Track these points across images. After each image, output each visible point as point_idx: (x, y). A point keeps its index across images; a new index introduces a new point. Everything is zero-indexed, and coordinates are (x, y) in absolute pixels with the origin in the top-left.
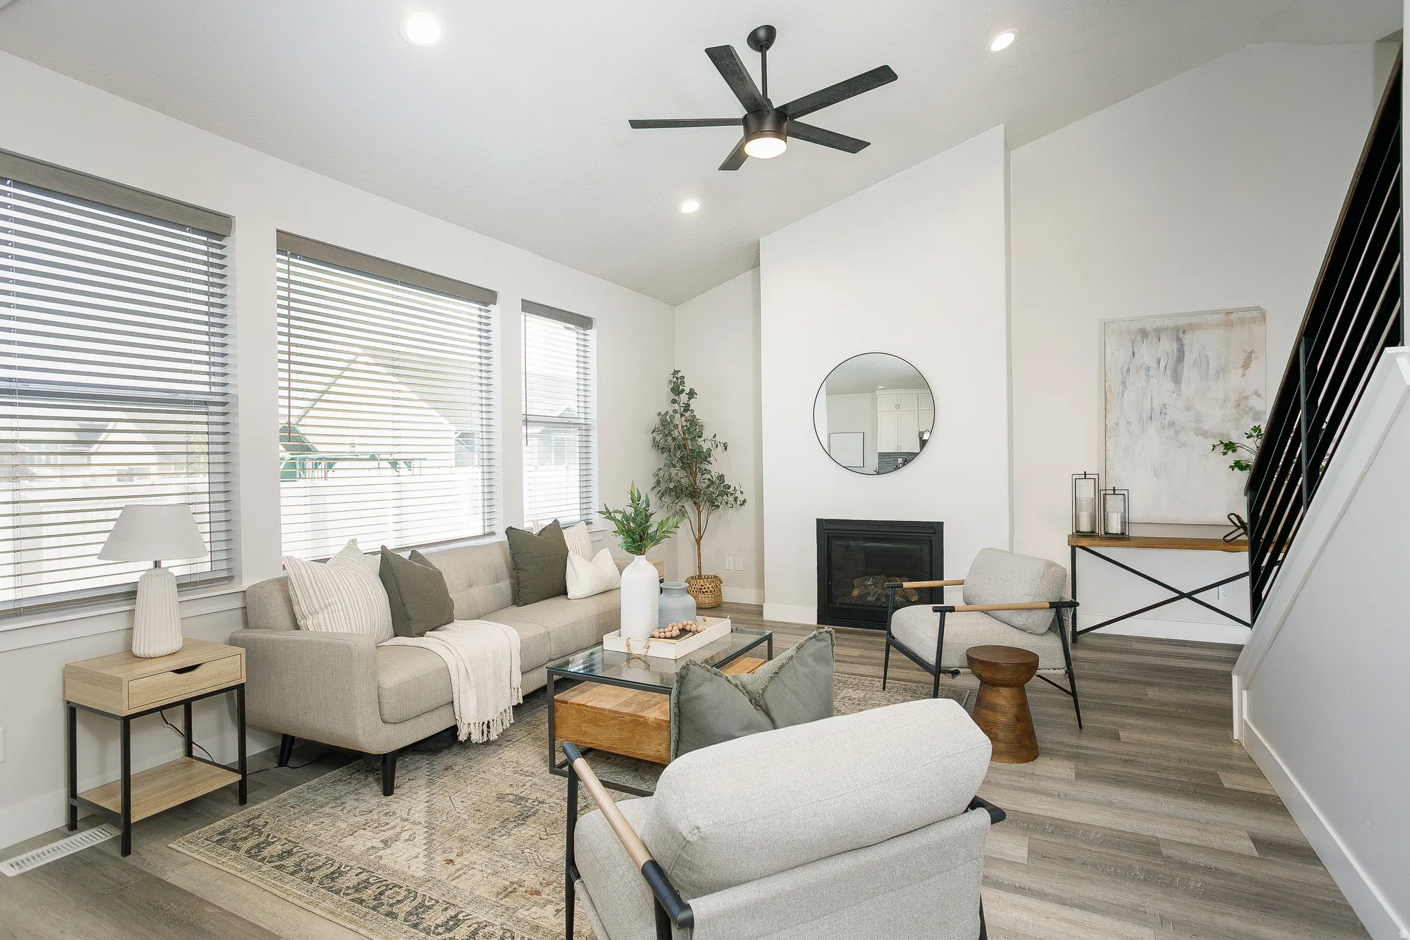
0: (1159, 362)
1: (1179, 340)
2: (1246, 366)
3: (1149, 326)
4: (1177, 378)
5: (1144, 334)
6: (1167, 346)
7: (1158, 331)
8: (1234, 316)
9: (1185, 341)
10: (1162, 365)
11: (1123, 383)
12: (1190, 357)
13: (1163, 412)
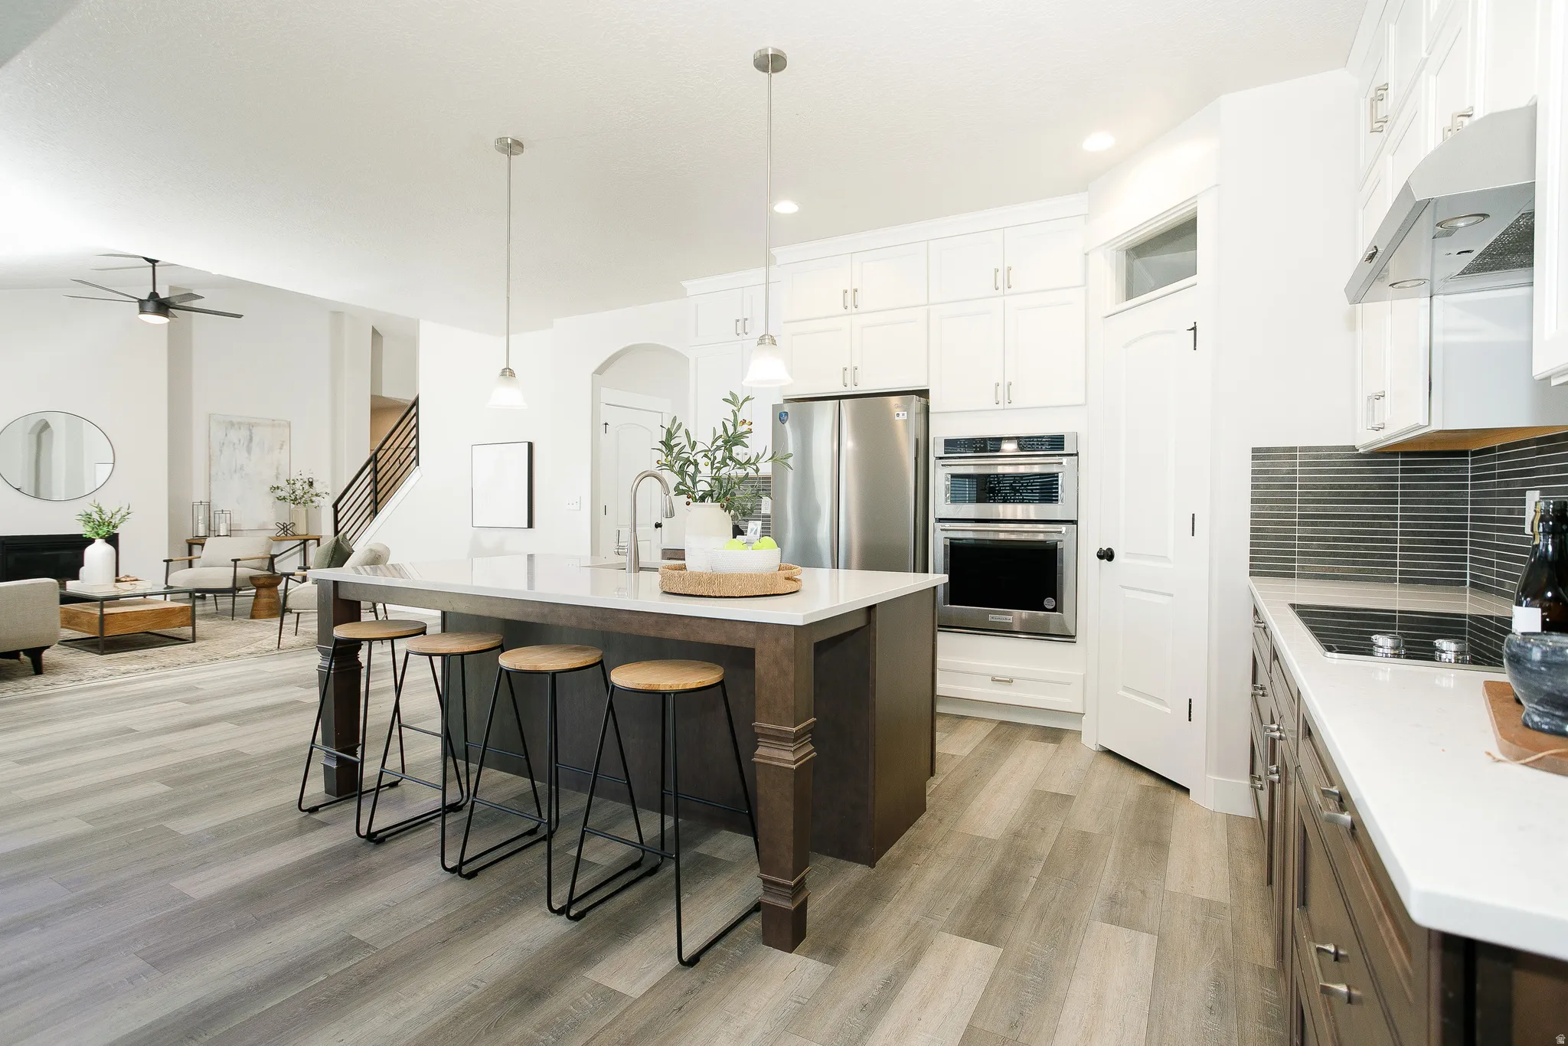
0: (240, 441)
1: (250, 430)
2: (281, 449)
3: (235, 420)
4: (249, 450)
5: (232, 424)
6: (244, 433)
7: (240, 424)
8: (276, 422)
9: (253, 431)
10: (242, 442)
11: (221, 451)
12: (256, 439)
13: (242, 468)
